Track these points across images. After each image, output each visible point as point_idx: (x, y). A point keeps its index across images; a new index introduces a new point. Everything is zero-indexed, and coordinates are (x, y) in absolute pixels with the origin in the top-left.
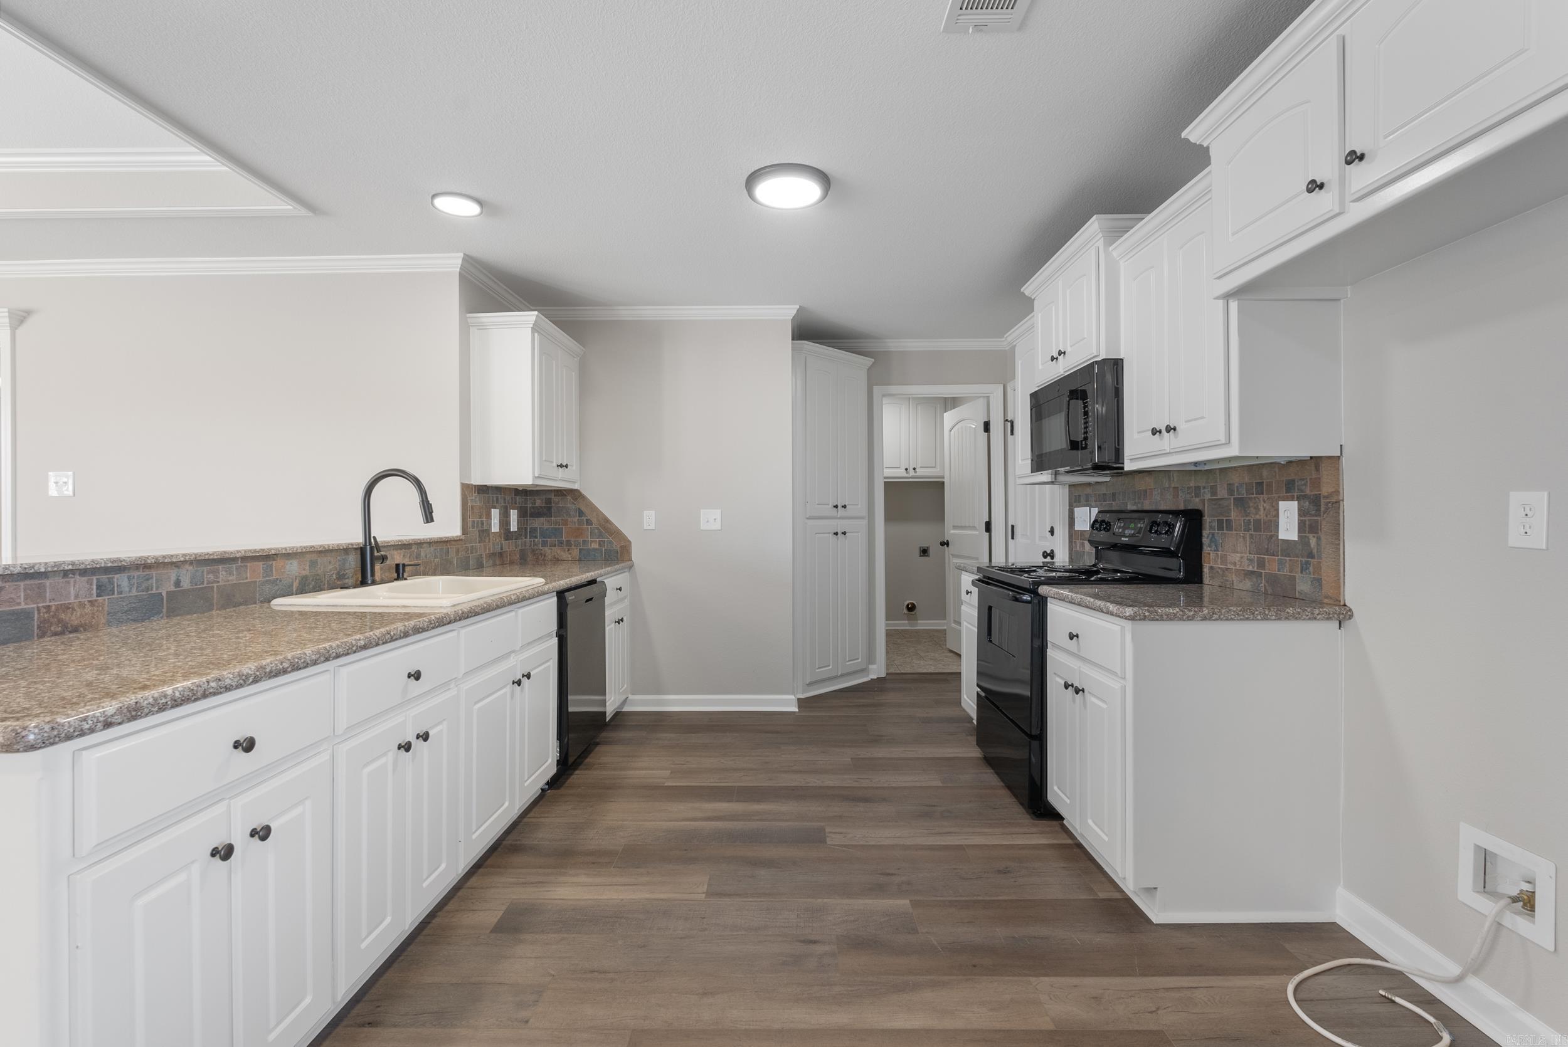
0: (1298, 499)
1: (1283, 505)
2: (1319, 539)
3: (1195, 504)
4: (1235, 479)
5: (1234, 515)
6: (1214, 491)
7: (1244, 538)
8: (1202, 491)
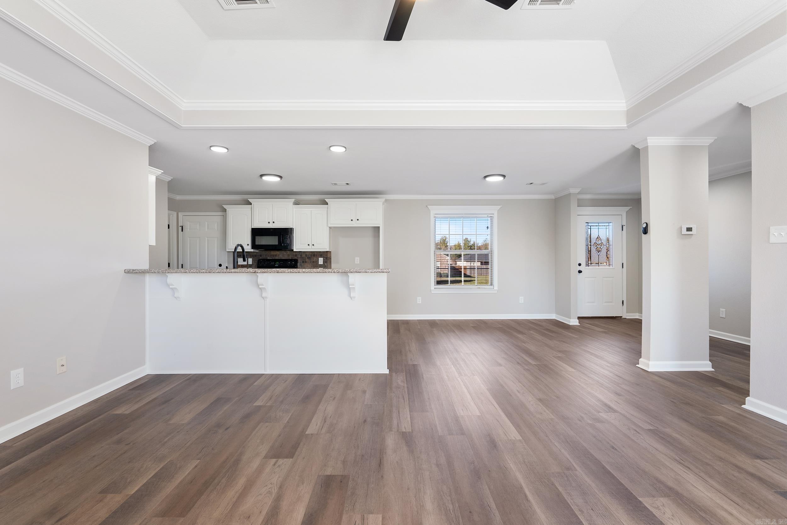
0: (323, 257)
1: (320, 259)
2: (327, 264)
3: (296, 258)
4: (308, 254)
5: (307, 260)
6: (301, 255)
7: (310, 264)
8: (298, 255)
